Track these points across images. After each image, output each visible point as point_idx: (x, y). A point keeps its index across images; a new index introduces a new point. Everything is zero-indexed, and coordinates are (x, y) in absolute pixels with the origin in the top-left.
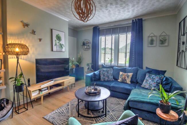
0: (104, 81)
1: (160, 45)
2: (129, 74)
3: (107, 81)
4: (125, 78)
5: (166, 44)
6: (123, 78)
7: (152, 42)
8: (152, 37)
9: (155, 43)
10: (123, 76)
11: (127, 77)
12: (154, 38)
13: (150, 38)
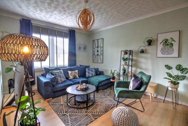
0: (62, 82)
1: (84, 51)
2: (75, 71)
3: (64, 81)
4: (75, 75)
5: (86, 50)
6: (74, 75)
7: (80, 48)
8: (79, 44)
9: (81, 49)
10: (73, 74)
11: (76, 74)
12: (81, 46)
13: (79, 46)
